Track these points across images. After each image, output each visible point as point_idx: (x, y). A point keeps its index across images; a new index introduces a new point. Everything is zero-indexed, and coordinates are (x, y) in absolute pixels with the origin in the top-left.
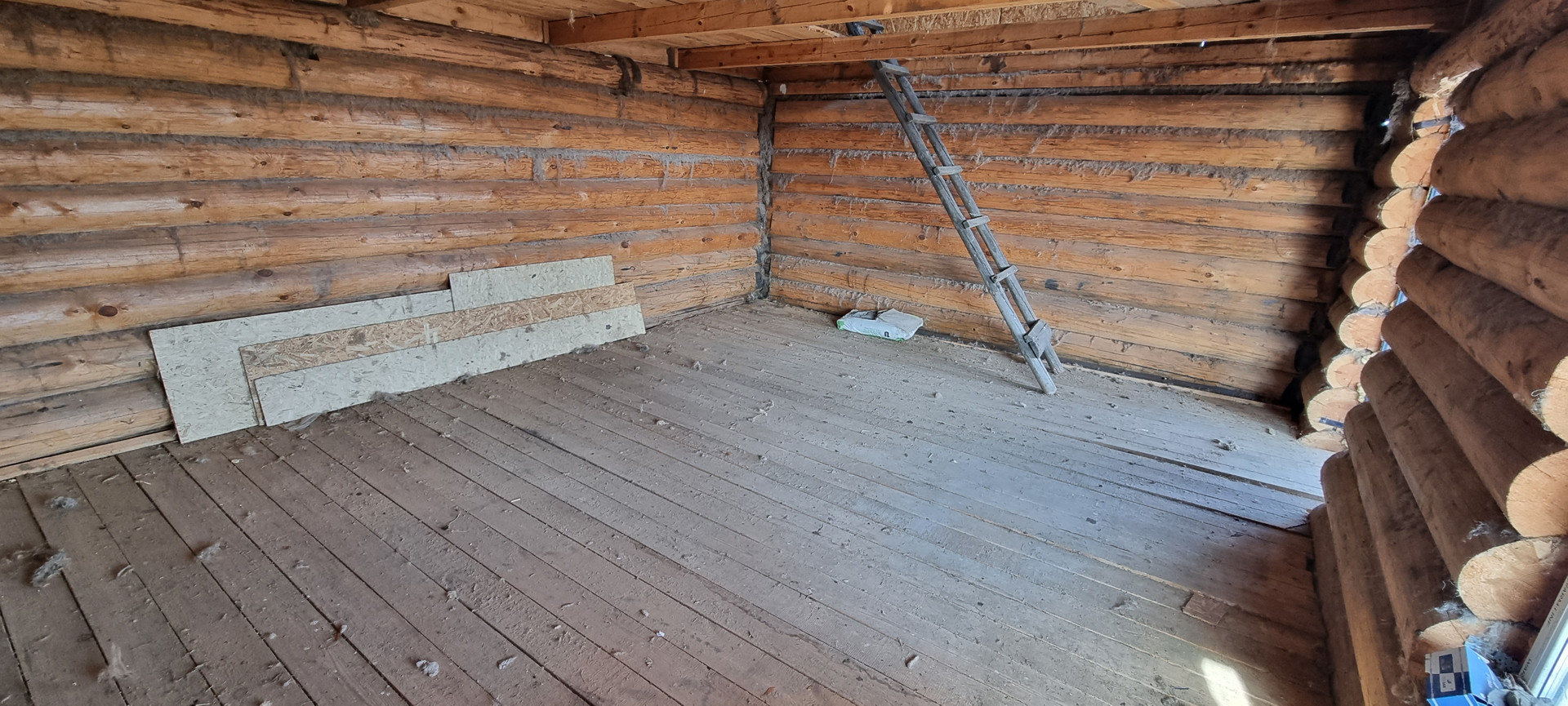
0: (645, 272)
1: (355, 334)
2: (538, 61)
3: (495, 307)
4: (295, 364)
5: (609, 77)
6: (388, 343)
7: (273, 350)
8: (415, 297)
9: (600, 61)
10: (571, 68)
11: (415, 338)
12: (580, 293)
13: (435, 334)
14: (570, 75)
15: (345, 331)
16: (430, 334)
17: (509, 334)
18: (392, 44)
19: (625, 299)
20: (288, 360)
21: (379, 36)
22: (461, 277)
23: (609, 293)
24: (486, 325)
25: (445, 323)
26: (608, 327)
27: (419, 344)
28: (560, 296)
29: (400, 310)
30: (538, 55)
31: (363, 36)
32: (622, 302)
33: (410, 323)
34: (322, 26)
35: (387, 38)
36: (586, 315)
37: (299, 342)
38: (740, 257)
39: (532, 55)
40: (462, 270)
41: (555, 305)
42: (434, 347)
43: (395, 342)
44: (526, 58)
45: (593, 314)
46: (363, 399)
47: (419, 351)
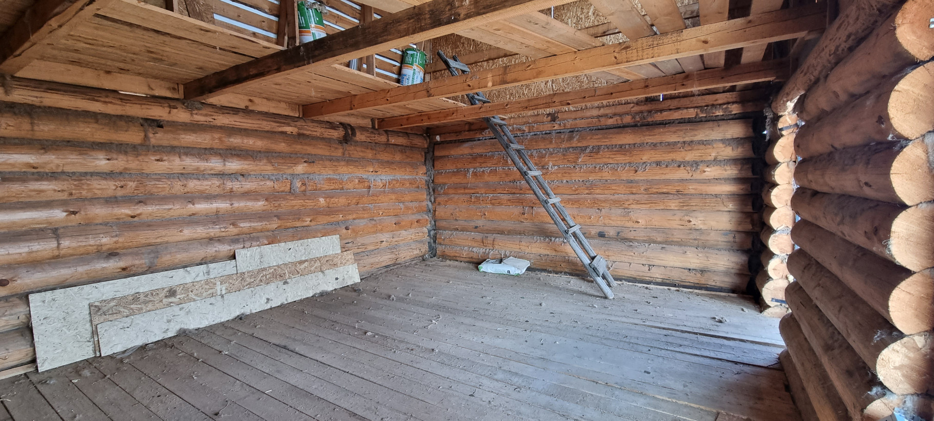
0: (359, 244)
1: (170, 291)
2: (295, 126)
3: (264, 269)
4: (127, 312)
5: (337, 134)
6: (192, 295)
7: (112, 304)
8: (212, 266)
9: (332, 126)
10: (315, 130)
11: (210, 291)
12: (319, 259)
13: (224, 288)
14: (314, 133)
15: (163, 289)
16: (220, 288)
17: (272, 286)
18: (209, 119)
19: (347, 261)
20: (122, 310)
21: (201, 115)
22: (243, 252)
23: (337, 258)
24: (257, 281)
25: (231, 281)
26: (337, 279)
27: (212, 295)
28: (306, 261)
29: (201, 274)
30: (296, 123)
31: (192, 114)
32: (345, 263)
33: (207, 282)
34: (167, 110)
35: (206, 115)
36: (322, 272)
37: (131, 298)
38: (418, 233)
39: (292, 123)
40: (244, 247)
41: (303, 266)
42: (222, 296)
43: (196, 295)
44: (289, 125)
45: (327, 271)
46: (171, 334)
47: (212, 300)
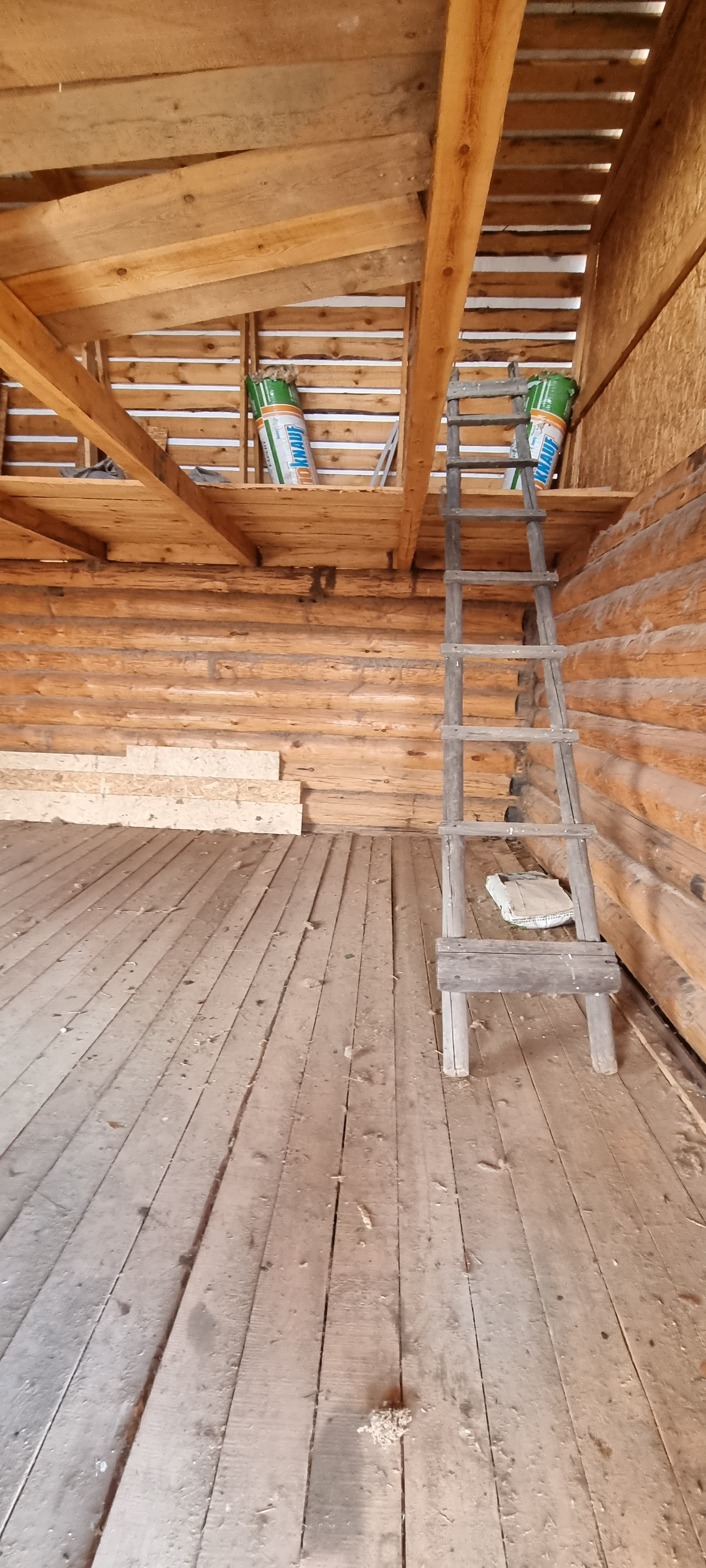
0: (324, 775)
1: (57, 775)
2: (223, 580)
3: (156, 777)
4: (21, 785)
6: (75, 785)
7: (13, 774)
8: (101, 757)
10: (256, 582)
11: (94, 787)
13: (108, 788)
14: (255, 588)
15: (53, 771)
16: (104, 786)
17: (163, 801)
18: (111, 581)
19: (287, 796)
20: (18, 782)
21: (104, 576)
22: (137, 749)
23: (268, 787)
24: (146, 790)
25: (117, 781)
26: (259, 818)
27: (95, 791)
28: (217, 779)
29: (90, 765)
30: (224, 575)
31: (93, 577)
32: (282, 799)
33: (93, 775)
34: (70, 574)
35: (109, 577)
36: (238, 802)
37: (27, 772)
39: (219, 576)
40: (138, 744)
41: (210, 786)
42: (104, 796)
43: (80, 786)
44: (213, 579)
45: (246, 803)
46: (48, 819)
47: (93, 797)
